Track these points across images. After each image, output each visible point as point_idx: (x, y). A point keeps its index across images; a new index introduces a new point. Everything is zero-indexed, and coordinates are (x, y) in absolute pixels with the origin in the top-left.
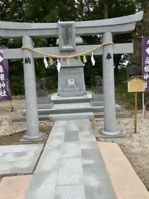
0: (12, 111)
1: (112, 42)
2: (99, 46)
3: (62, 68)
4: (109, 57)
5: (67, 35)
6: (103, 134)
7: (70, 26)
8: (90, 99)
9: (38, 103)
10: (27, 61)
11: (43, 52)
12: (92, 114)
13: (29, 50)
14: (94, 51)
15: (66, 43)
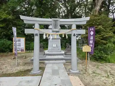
0: (25, 58)
1: (76, 29)
2: (70, 30)
3: (52, 39)
4: (74, 35)
5: (56, 24)
6: (70, 72)
7: (58, 20)
8: (63, 54)
9: (40, 55)
10: (36, 35)
11: (44, 31)
12: (64, 61)
13: (38, 30)
14: (68, 32)
15: (55, 28)
